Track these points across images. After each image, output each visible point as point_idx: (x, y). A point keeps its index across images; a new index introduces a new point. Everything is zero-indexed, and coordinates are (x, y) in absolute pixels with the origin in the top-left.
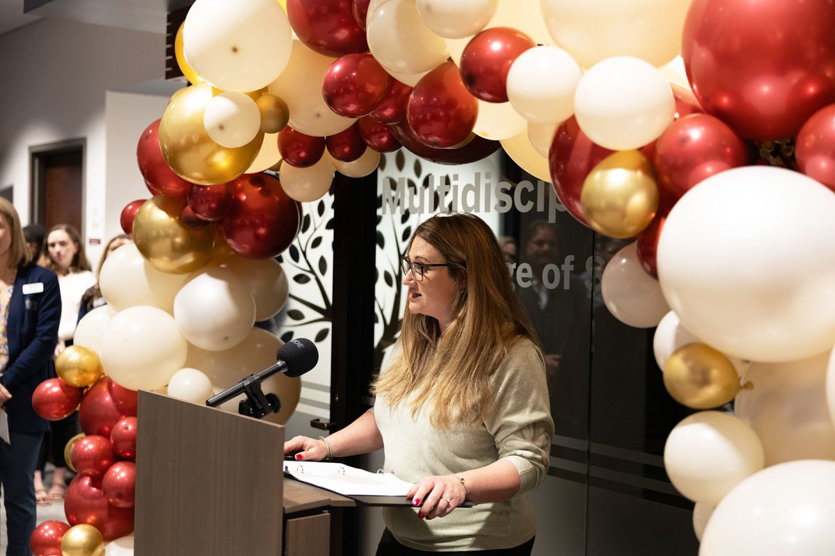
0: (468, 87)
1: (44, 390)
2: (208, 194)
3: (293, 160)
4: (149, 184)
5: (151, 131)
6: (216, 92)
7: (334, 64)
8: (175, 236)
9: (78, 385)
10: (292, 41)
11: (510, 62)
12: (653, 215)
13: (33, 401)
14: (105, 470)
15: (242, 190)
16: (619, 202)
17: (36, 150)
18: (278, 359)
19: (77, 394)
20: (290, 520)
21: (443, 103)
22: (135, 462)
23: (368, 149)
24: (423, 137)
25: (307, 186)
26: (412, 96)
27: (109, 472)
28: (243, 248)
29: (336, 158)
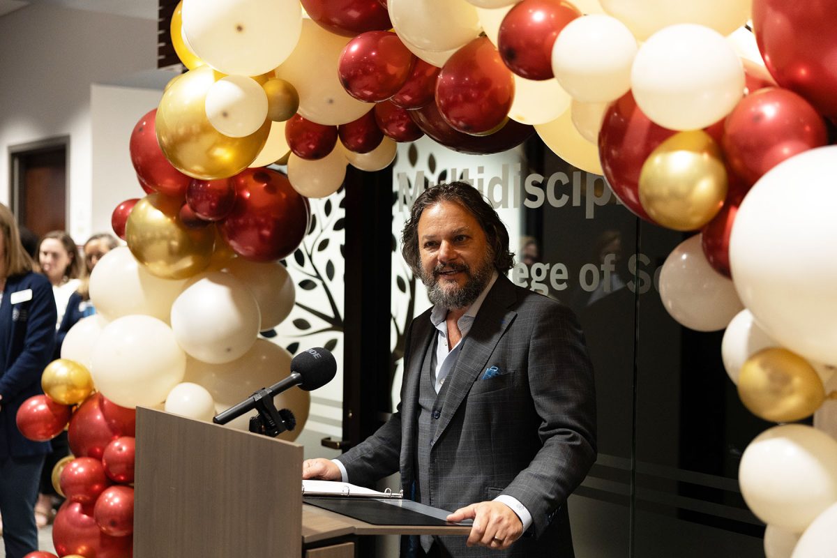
0: (507, 63)
1: (29, 408)
2: (209, 191)
3: (303, 152)
4: (143, 181)
5: (144, 123)
6: (219, 76)
7: (350, 43)
8: (172, 238)
9: (67, 403)
10: (301, 19)
11: (554, 34)
12: (721, 204)
13: (17, 419)
14: (96, 496)
15: (245, 187)
16: (682, 189)
17: (15, 150)
18: (292, 371)
19: (65, 413)
20: (310, 551)
21: (477, 83)
22: (133, 488)
23: (385, 138)
24: (454, 122)
25: (316, 181)
26: (440, 77)
27: (101, 498)
28: (247, 250)
29: (349, 149)
